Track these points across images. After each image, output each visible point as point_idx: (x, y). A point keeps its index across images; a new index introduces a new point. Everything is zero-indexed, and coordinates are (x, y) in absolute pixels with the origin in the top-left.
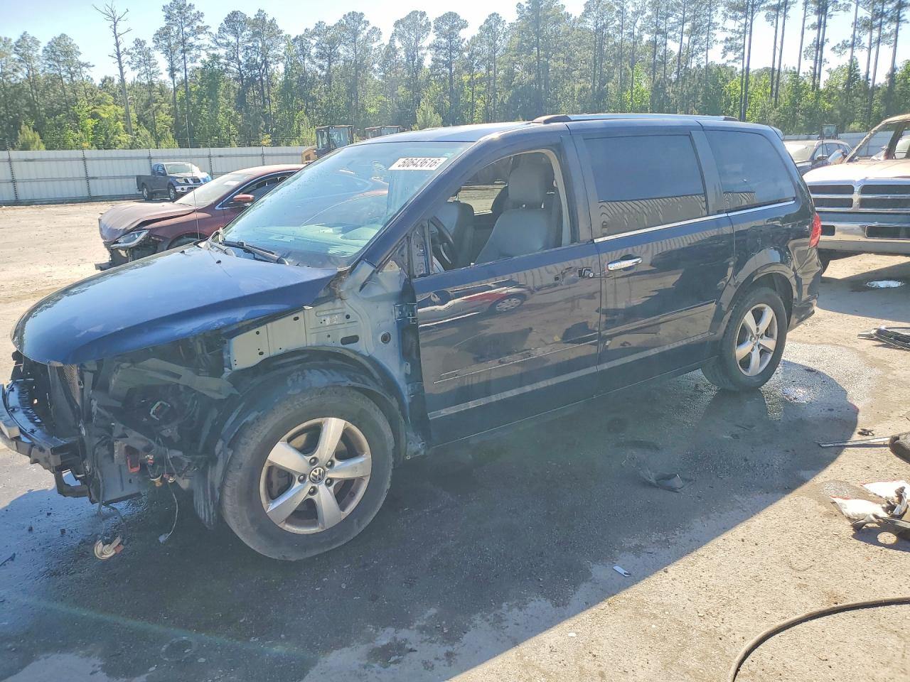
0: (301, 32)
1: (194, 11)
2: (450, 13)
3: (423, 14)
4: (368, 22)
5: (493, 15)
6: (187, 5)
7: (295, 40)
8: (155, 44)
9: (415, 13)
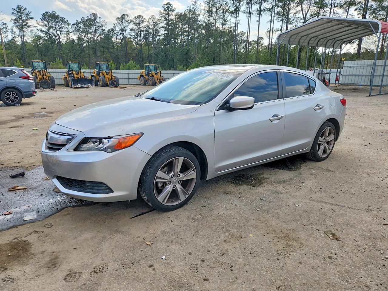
0: (75, 22)
1: (27, 11)
2: (139, 16)
3: (128, 16)
4: (101, 18)
5: (152, 16)
6: (24, 8)
7: (74, 25)
8: (14, 25)
9: (124, 15)
